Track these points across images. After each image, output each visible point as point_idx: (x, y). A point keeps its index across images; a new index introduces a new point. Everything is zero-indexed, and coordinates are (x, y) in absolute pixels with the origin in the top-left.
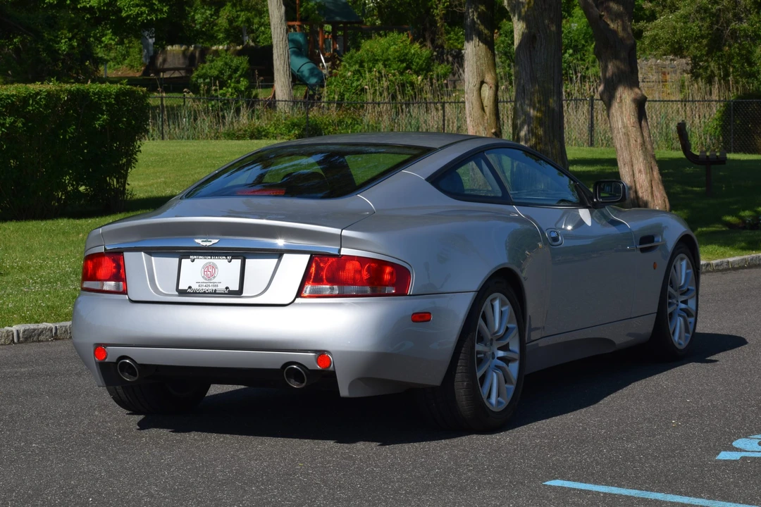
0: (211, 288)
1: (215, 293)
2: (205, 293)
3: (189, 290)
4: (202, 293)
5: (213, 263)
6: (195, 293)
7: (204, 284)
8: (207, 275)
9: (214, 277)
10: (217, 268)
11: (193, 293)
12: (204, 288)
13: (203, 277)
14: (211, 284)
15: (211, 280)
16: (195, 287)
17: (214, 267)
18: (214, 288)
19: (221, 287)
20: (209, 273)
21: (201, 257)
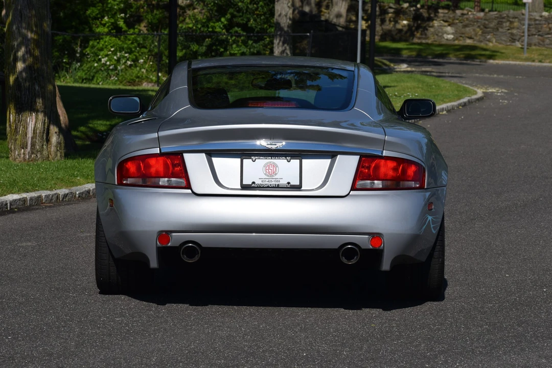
0: (273, 183)
1: (278, 187)
2: (268, 187)
3: (253, 185)
4: (266, 187)
5: (274, 163)
6: (260, 188)
7: (267, 180)
8: (269, 172)
9: (276, 174)
10: (277, 166)
11: (258, 187)
12: (267, 183)
13: (265, 174)
14: (273, 180)
15: (273, 176)
16: (258, 182)
17: (275, 166)
18: (277, 183)
19: (283, 182)
20: (271, 171)
21: (262, 158)
